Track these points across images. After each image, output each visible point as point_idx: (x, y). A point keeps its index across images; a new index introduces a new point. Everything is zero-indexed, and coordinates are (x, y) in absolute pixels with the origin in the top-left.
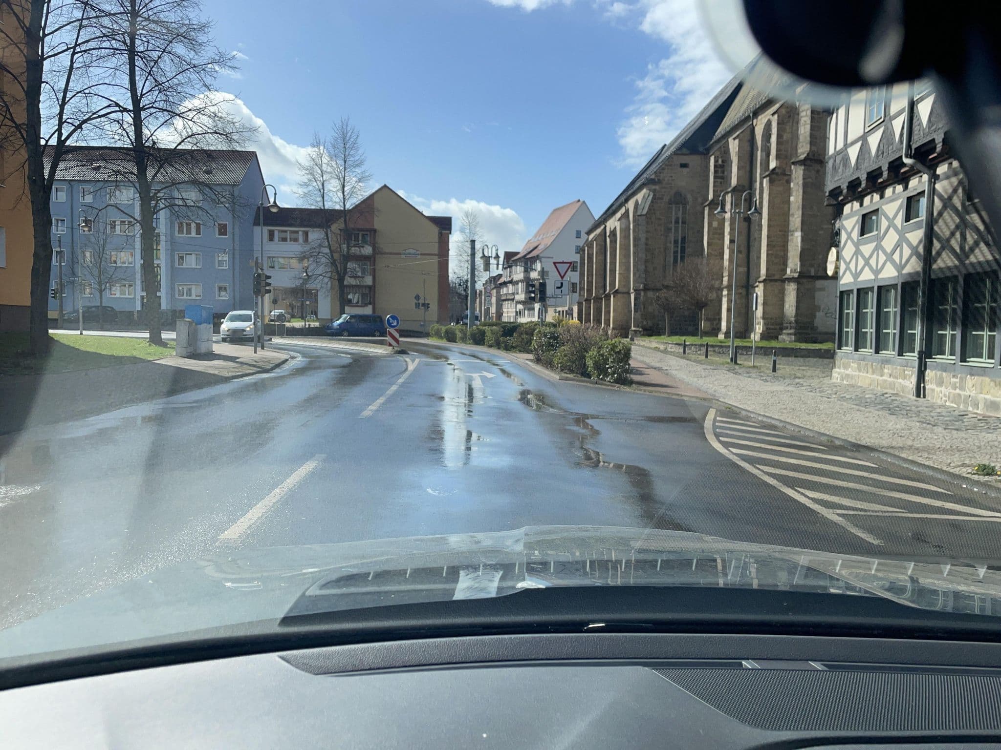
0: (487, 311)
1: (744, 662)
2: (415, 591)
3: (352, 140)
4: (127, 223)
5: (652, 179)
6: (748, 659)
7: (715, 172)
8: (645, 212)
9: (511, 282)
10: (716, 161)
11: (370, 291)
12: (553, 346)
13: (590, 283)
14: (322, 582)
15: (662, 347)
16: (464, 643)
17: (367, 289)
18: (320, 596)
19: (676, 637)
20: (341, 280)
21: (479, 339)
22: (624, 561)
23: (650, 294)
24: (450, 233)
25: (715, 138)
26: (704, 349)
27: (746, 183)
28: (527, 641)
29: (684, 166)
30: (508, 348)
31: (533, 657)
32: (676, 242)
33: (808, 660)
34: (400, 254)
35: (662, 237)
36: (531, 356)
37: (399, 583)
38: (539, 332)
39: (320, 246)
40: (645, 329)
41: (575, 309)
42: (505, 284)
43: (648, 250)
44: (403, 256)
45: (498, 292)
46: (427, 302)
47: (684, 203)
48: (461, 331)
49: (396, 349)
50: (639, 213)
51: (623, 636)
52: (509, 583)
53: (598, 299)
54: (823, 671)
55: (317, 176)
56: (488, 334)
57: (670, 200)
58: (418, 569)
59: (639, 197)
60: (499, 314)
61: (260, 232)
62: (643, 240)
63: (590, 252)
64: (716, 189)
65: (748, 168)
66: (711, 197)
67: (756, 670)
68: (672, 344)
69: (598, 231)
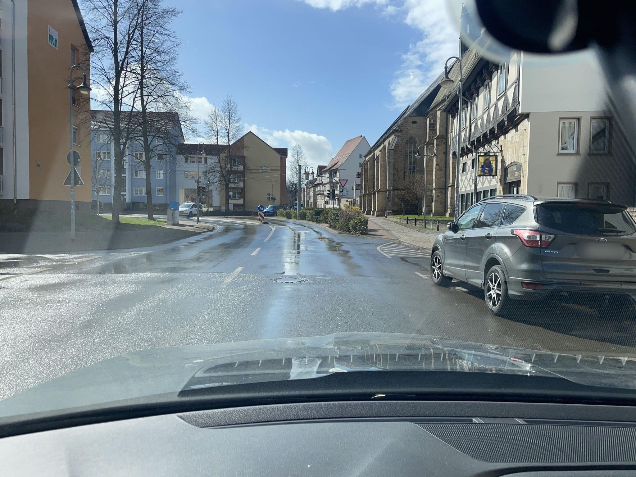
0: (307, 201)
1: (473, 419)
2: (265, 374)
3: (233, 108)
4: (106, 153)
5: (397, 130)
6: (476, 417)
7: (430, 127)
8: (393, 148)
9: (322, 184)
10: (430, 121)
11: (242, 191)
12: (337, 220)
13: (366, 185)
14: (207, 367)
15: (398, 221)
16: (295, 407)
17: (240, 190)
18: (203, 377)
19: (430, 403)
20: (227, 185)
21: (303, 217)
22: (397, 355)
23: (396, 192)
24: (287, 157)
25: (430, 108)
26: (413, 221)
27: (444, 134)
28: (336, 406)
29: (414, 122)
30: (317, 221)
31: (340, 416)
32: (410, 163)
33: (514, 418)
34: (259, 170)
35: (403, 161)
36: (328, 225)
37: (255, 369)
38: (331, 213)
39: (215, 166)
40: (393, 211)
41: (358, 199)
42: (318, 185)
43: (394, 168)
44: (260, 171)
45: (314, 190)
46: (274, 197)
47: (415, 142)
48: (294, 213)
49: (263, 222)
50: (390, 149)
51: (397, 403)
52: (325, 369)
53: (370, 194)
54: (524, 425)
55: (214, 128)
56: (308, 214)
57: (407, 141)
58: (267, 360)
59: (390, 139)
60: (315, 203)
61: (181, 158)
62: (392, 163)
63: (366, 167)
64: (430, 136)
65: (445, 126)
66: (427, 140)
67: (481, 424)
68: (403, 219)
69: (371, 156)
